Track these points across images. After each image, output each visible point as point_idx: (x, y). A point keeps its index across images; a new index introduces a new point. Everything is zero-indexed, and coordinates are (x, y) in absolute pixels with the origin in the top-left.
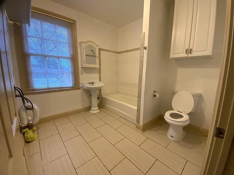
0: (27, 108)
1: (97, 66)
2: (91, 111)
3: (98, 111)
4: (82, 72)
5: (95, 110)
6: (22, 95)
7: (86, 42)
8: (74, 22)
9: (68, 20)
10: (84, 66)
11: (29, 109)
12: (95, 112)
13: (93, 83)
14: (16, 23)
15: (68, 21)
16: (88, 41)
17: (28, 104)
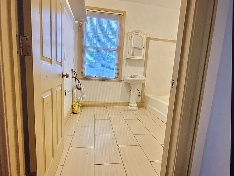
0: (78, 88)
1: (142, 57)
2: (129, 107)
3: (137, 108)
4: (125, 65)
5: (133, 106)
6: (76, 77)
7: (133, 32)
8: (124, 13)
9: (118, 12)
10: (127, 58)
11: (78, 89)
12: (133, 108)
13: (135, 77)
14: (79, 22)
15: (118, 14)
16: (135, 31)
17: (79, 85)
